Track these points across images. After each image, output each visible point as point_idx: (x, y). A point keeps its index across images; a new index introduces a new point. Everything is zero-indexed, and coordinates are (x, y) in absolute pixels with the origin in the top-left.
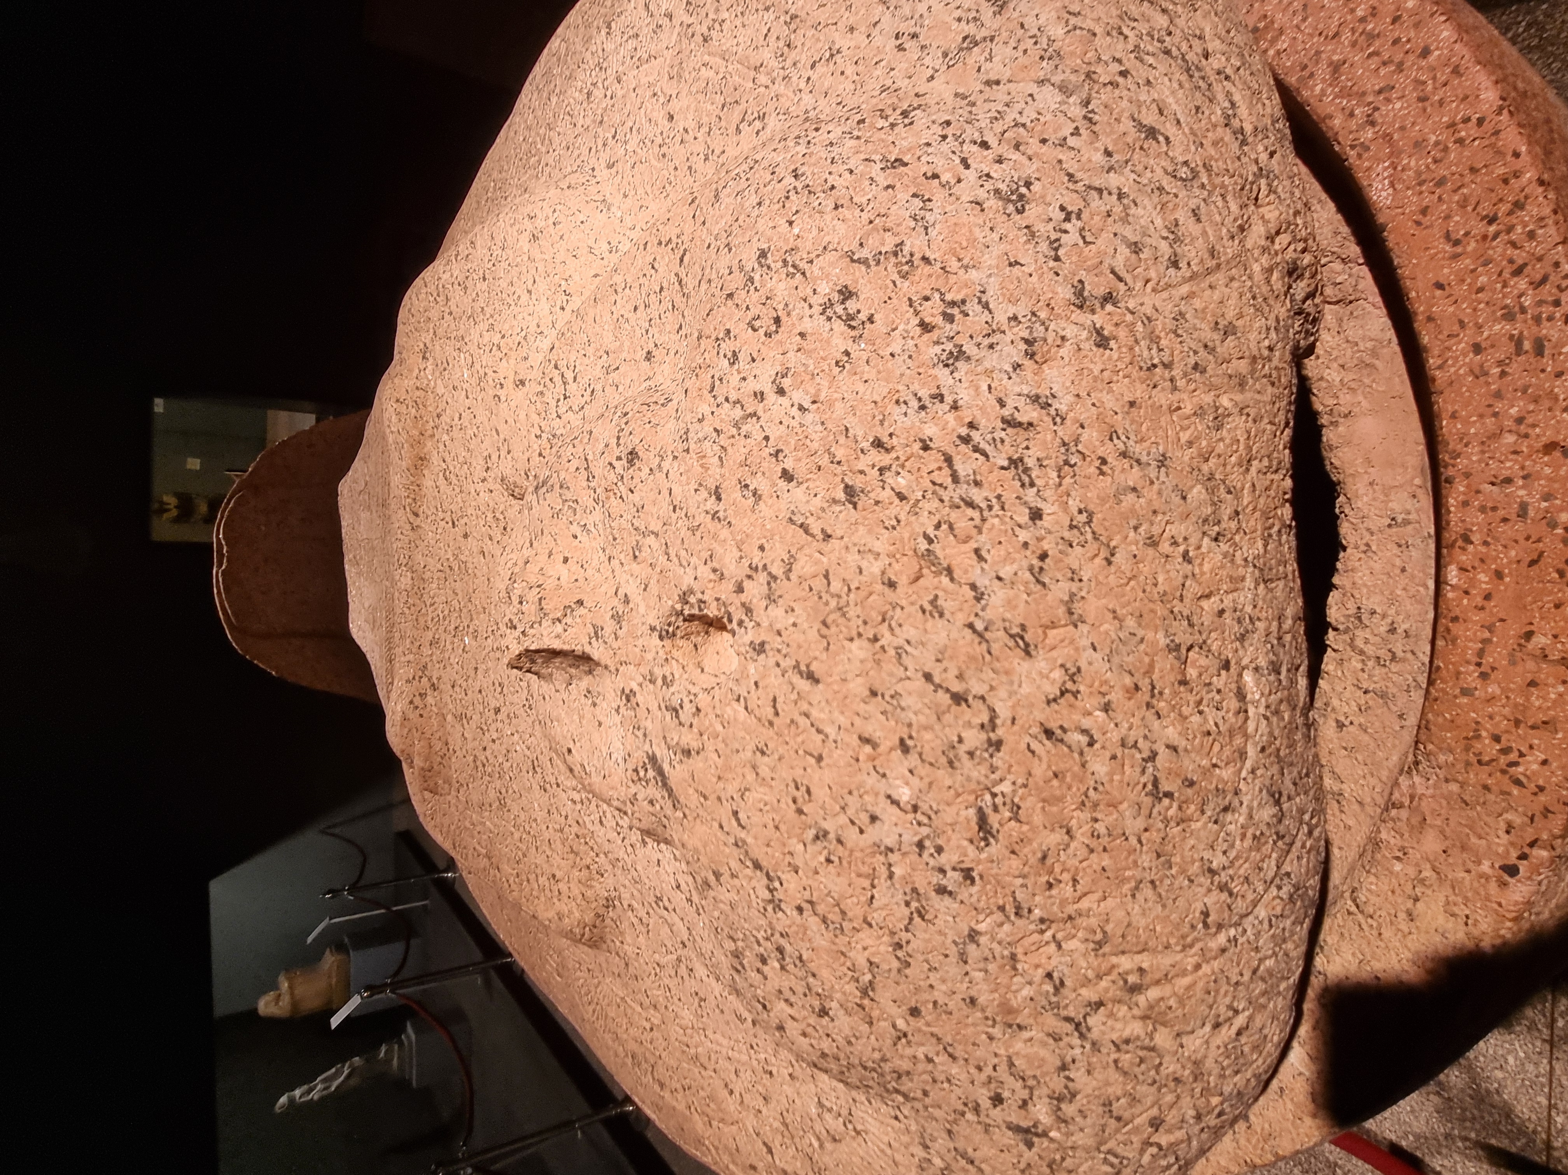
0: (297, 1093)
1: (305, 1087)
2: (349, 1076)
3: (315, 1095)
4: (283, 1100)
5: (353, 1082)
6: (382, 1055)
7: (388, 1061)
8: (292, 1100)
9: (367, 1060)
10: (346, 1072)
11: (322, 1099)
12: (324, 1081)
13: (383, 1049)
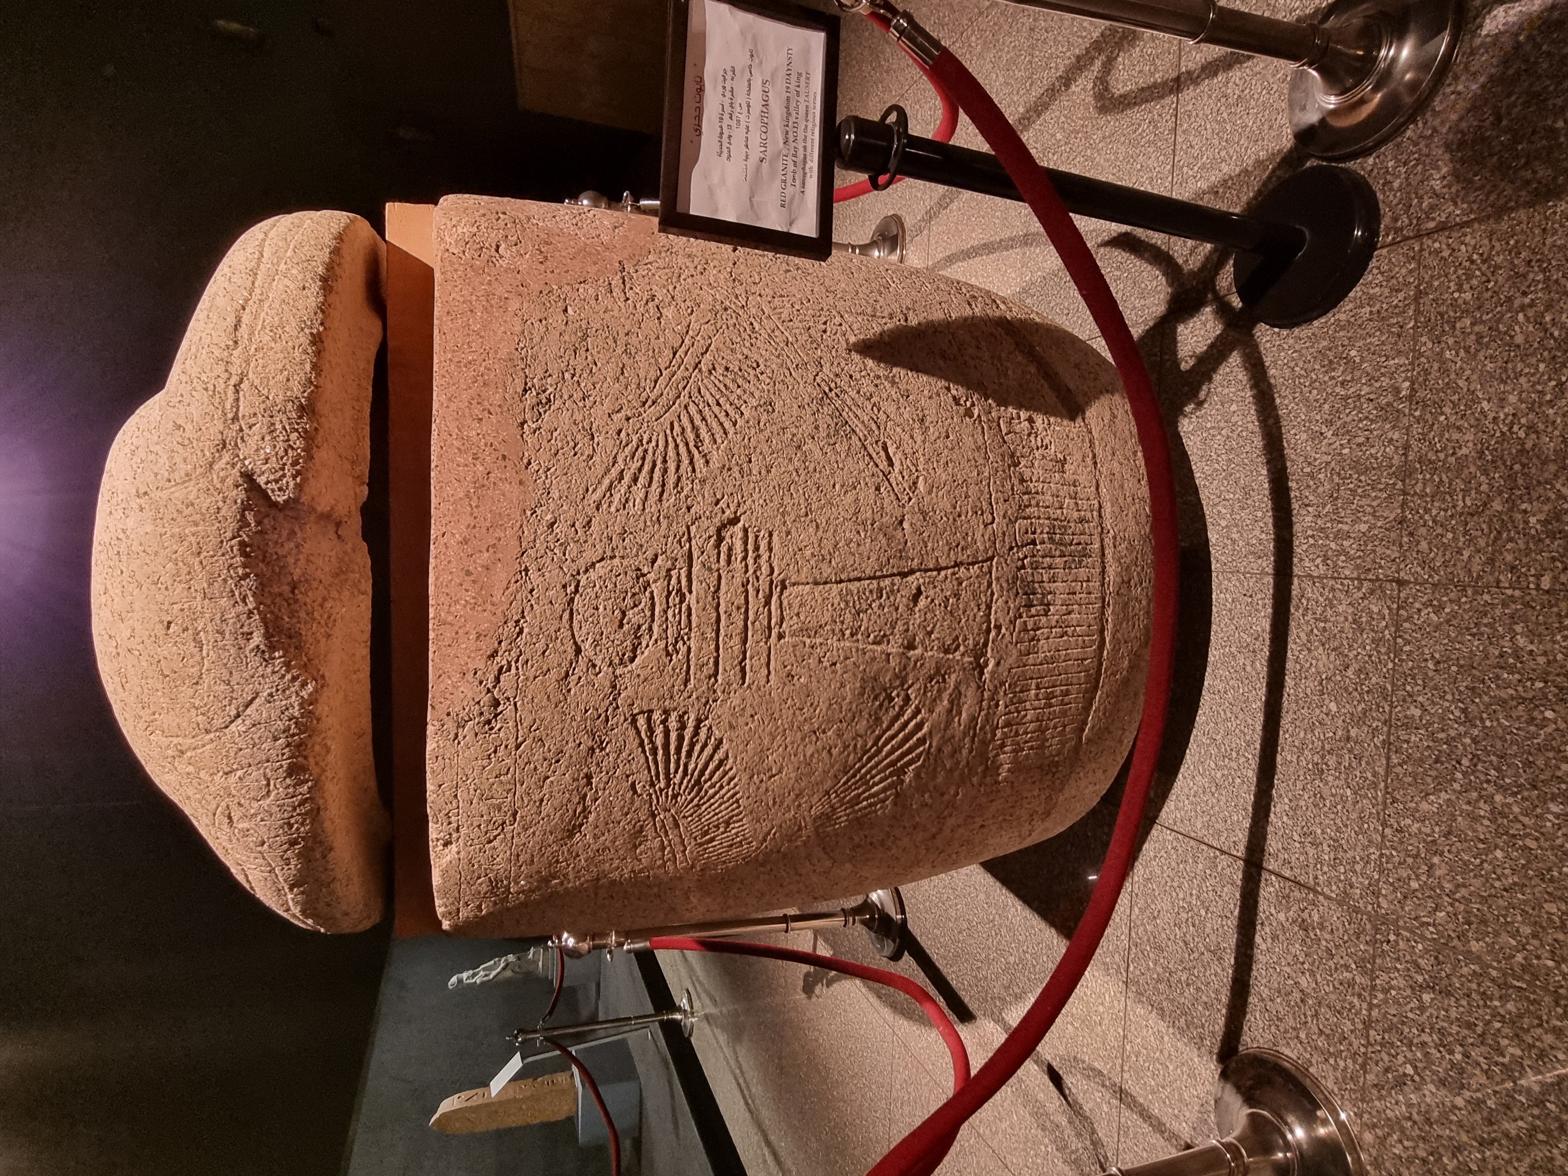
0: (465, 975)
1: (471, 972)
2: (504, 969)
3: (478, 980)
4: (454, 979)
5: (508, 974)
6: (531, 956)
7: (535, 962)
8: (460, 981)
9: (519, 959)
10: (502, 965)
11: (483, 983)
12: (484, 969)
13: (532, 950)
